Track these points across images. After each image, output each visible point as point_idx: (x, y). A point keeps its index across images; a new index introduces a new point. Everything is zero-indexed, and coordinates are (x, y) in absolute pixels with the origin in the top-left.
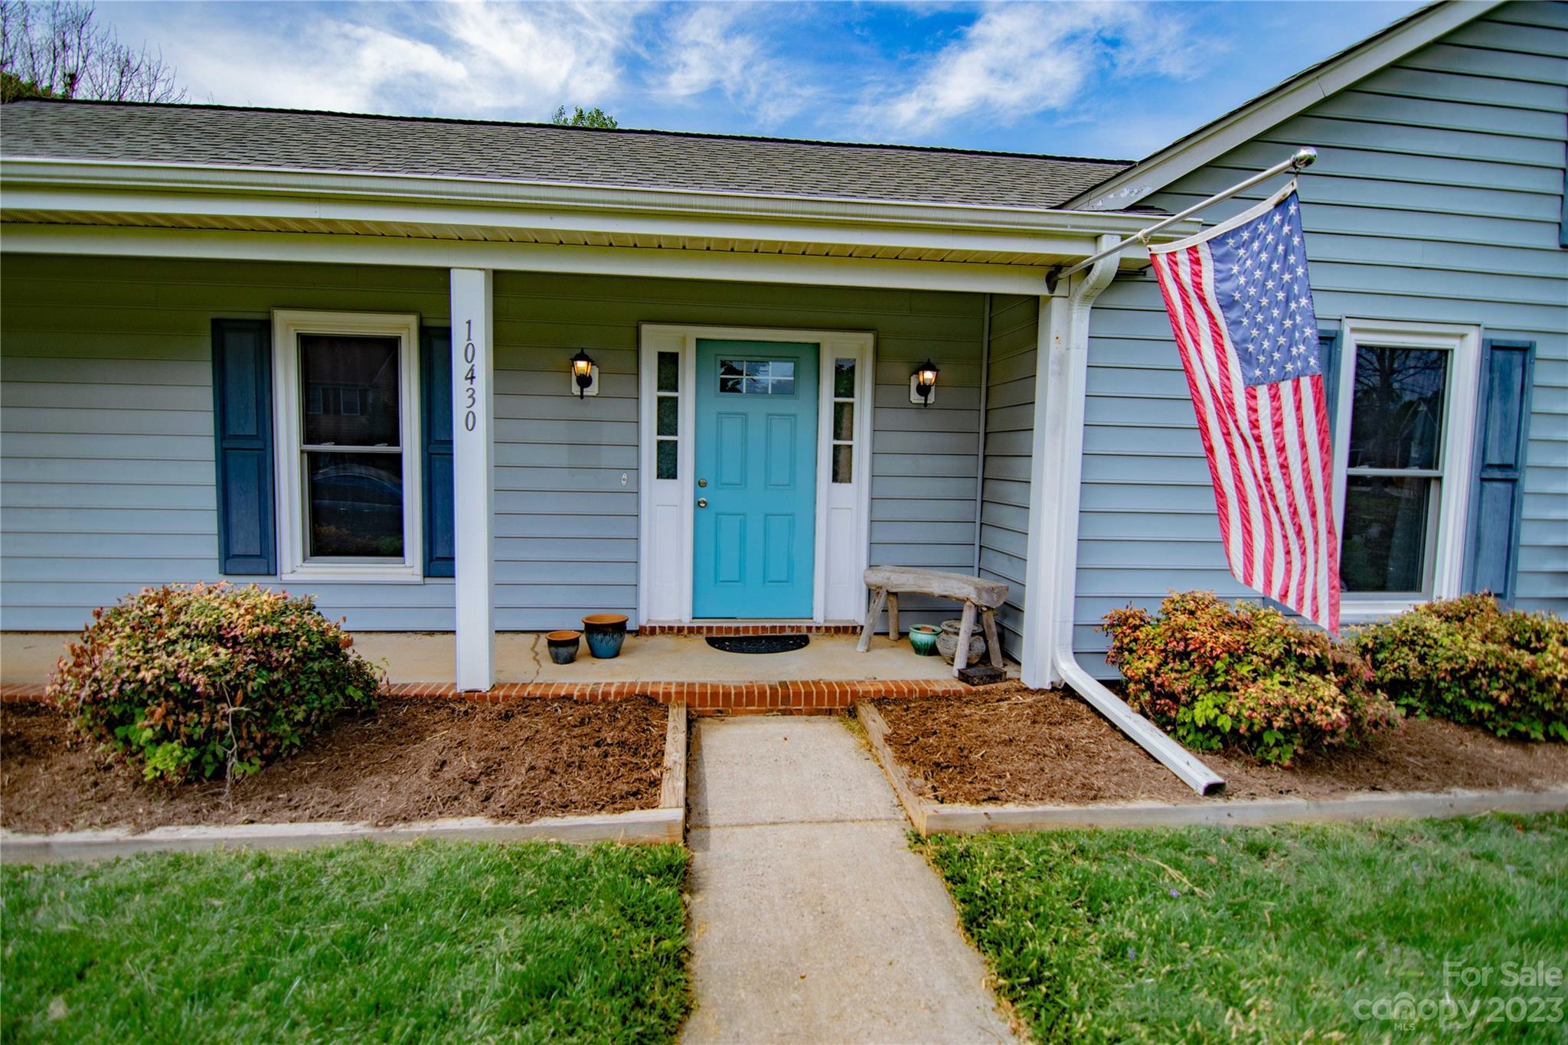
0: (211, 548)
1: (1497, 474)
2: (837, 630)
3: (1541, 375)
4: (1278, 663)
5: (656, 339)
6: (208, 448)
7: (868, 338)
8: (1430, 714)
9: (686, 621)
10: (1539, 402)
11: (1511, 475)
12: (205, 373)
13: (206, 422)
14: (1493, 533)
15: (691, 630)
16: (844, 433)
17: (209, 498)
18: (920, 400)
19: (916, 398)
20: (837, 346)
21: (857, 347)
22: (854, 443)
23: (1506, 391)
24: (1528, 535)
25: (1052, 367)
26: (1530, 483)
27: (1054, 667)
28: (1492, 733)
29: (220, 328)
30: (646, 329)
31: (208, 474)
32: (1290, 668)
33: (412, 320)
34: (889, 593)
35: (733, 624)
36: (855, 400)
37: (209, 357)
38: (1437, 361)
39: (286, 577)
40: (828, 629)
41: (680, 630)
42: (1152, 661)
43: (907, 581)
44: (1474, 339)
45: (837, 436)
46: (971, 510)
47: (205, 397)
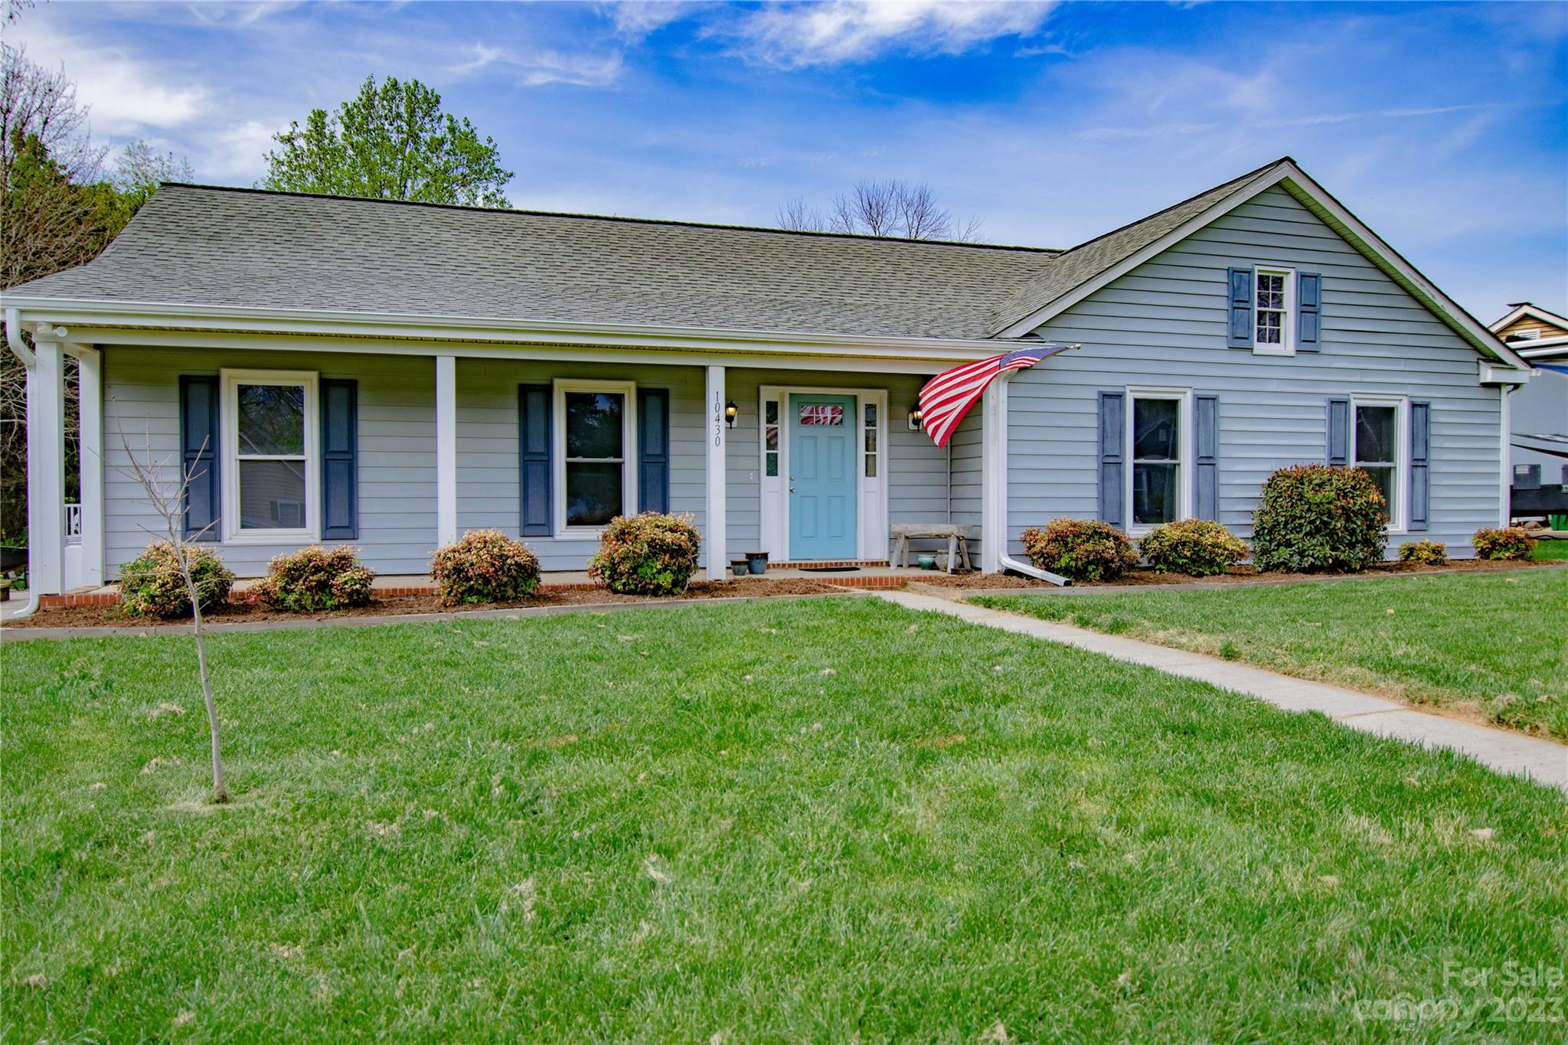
0: (515, 521)
1: (1205, 461)
2: (873, 564)
3: (1223, 412)
4: (1091, 536)
5: (768, 393)
6: (514, 460)
7: (884, 393)
8: (1168, 571)
9: (787, 561)
10: (1224, 425)
11: (1211, 462)
12: (513, 416)
13: (514, 445)
14: (1206, 491)
15: (790, 565)
16: (870, 447)
17: (515, 491)
18: (916, 428)
19: (912, 427)
20: (866, 396)
21: (879, 397)
22: (877, 453)
23: (1206, 420)
24: (1223, 492)
25: (991, 412)
26: (1222, 466)
27: (999, 562)
28: (1189, 574)
29: (524, 391)
30: (762, 388)
31: (514, 476)
32: (1096, 538)
33: (632, 385)
34: (907, 538)
35: (813, 562)
36: (877, 428)
37: (516, 406)
38: (1173, 405)
39: (557, 538)
40: (867, 564)
41: (784, 565)
42: (1043, 544)
43: (916, 528)
44: (1189, 394)
45: (867, 450)
46: (943, 491)
47: (513, 430)
